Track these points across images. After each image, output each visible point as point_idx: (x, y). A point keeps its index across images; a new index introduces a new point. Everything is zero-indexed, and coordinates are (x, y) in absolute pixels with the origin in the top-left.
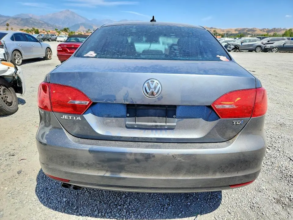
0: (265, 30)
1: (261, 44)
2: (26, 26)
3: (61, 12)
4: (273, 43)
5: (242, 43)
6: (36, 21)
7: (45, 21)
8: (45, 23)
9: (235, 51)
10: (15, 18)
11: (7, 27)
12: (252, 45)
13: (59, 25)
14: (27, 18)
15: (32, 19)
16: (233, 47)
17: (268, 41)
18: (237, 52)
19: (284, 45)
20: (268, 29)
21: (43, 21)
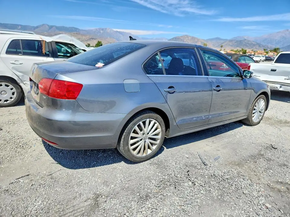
2: (238, 47)
3: (278, 32)
6: (249, 43)
7: (257, 42)
8: (258, 44)
10: (231, 41)
11: (221, 48)
13: (271, 46)
14: (241, 40)
15: (245, 41)
21: (255, 42)
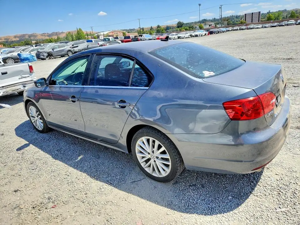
0: (46, 35)
1: (70, 49)
4: (77, 47)
5: (53, 49)
9: (50, 59)
12: (63, 50)
16: (46, 55)
17: (73, 45)
18: (53, 59)
19: (88, 47)
20: (48, 33)
